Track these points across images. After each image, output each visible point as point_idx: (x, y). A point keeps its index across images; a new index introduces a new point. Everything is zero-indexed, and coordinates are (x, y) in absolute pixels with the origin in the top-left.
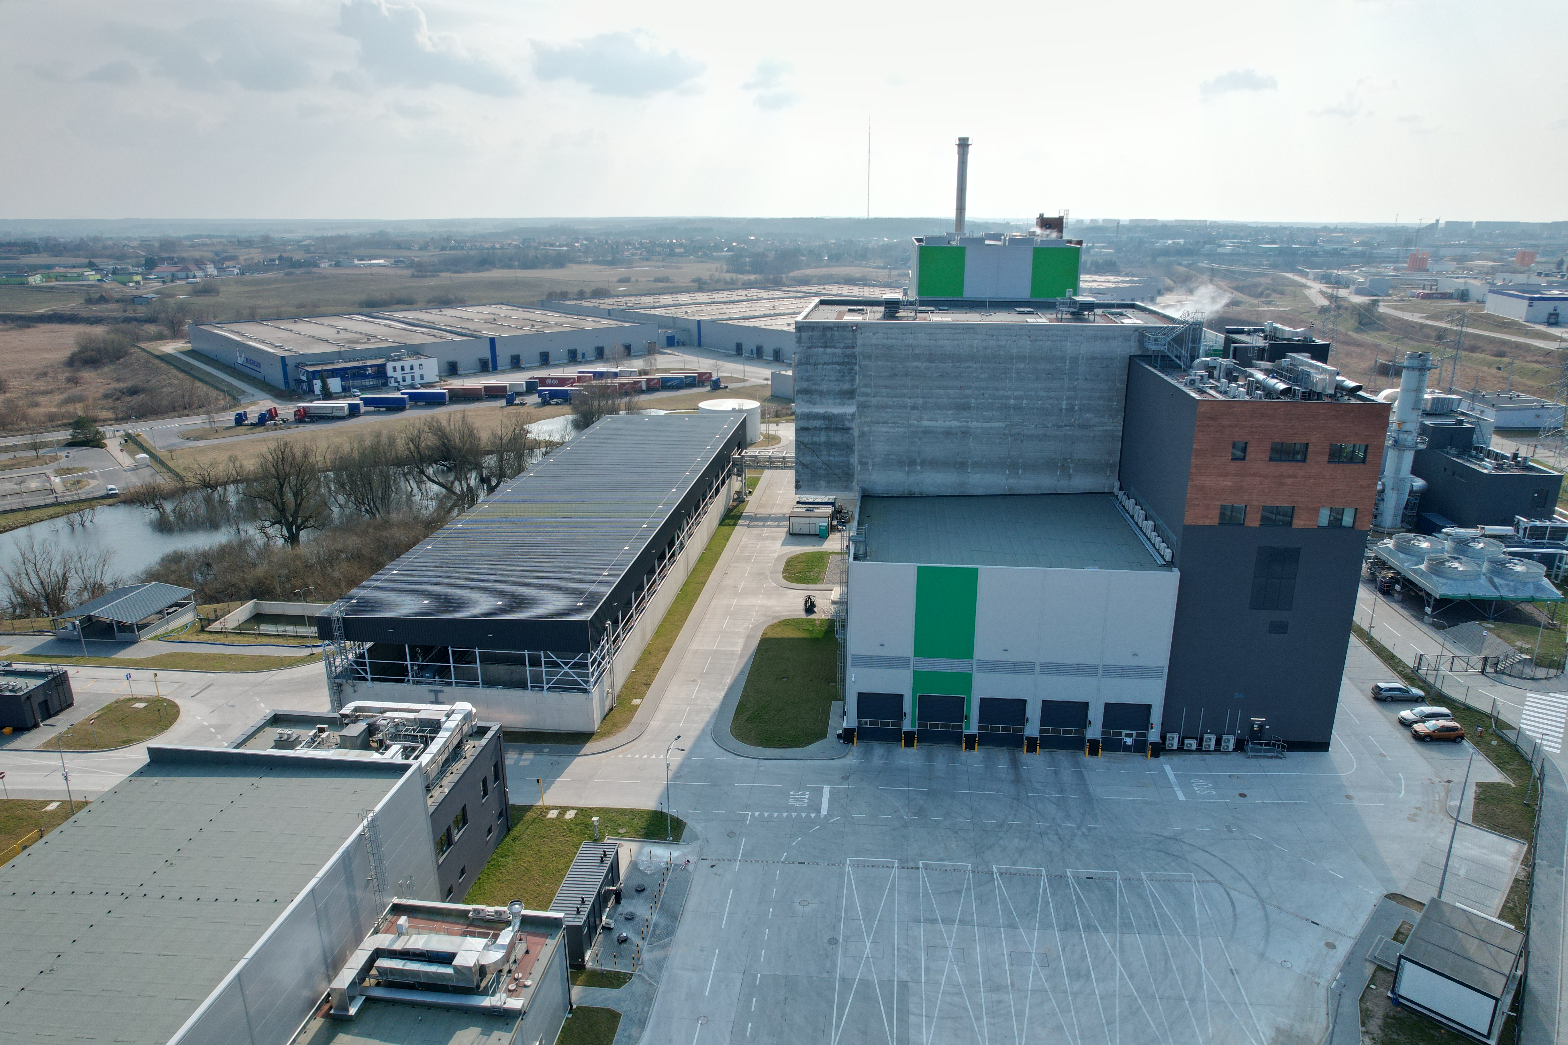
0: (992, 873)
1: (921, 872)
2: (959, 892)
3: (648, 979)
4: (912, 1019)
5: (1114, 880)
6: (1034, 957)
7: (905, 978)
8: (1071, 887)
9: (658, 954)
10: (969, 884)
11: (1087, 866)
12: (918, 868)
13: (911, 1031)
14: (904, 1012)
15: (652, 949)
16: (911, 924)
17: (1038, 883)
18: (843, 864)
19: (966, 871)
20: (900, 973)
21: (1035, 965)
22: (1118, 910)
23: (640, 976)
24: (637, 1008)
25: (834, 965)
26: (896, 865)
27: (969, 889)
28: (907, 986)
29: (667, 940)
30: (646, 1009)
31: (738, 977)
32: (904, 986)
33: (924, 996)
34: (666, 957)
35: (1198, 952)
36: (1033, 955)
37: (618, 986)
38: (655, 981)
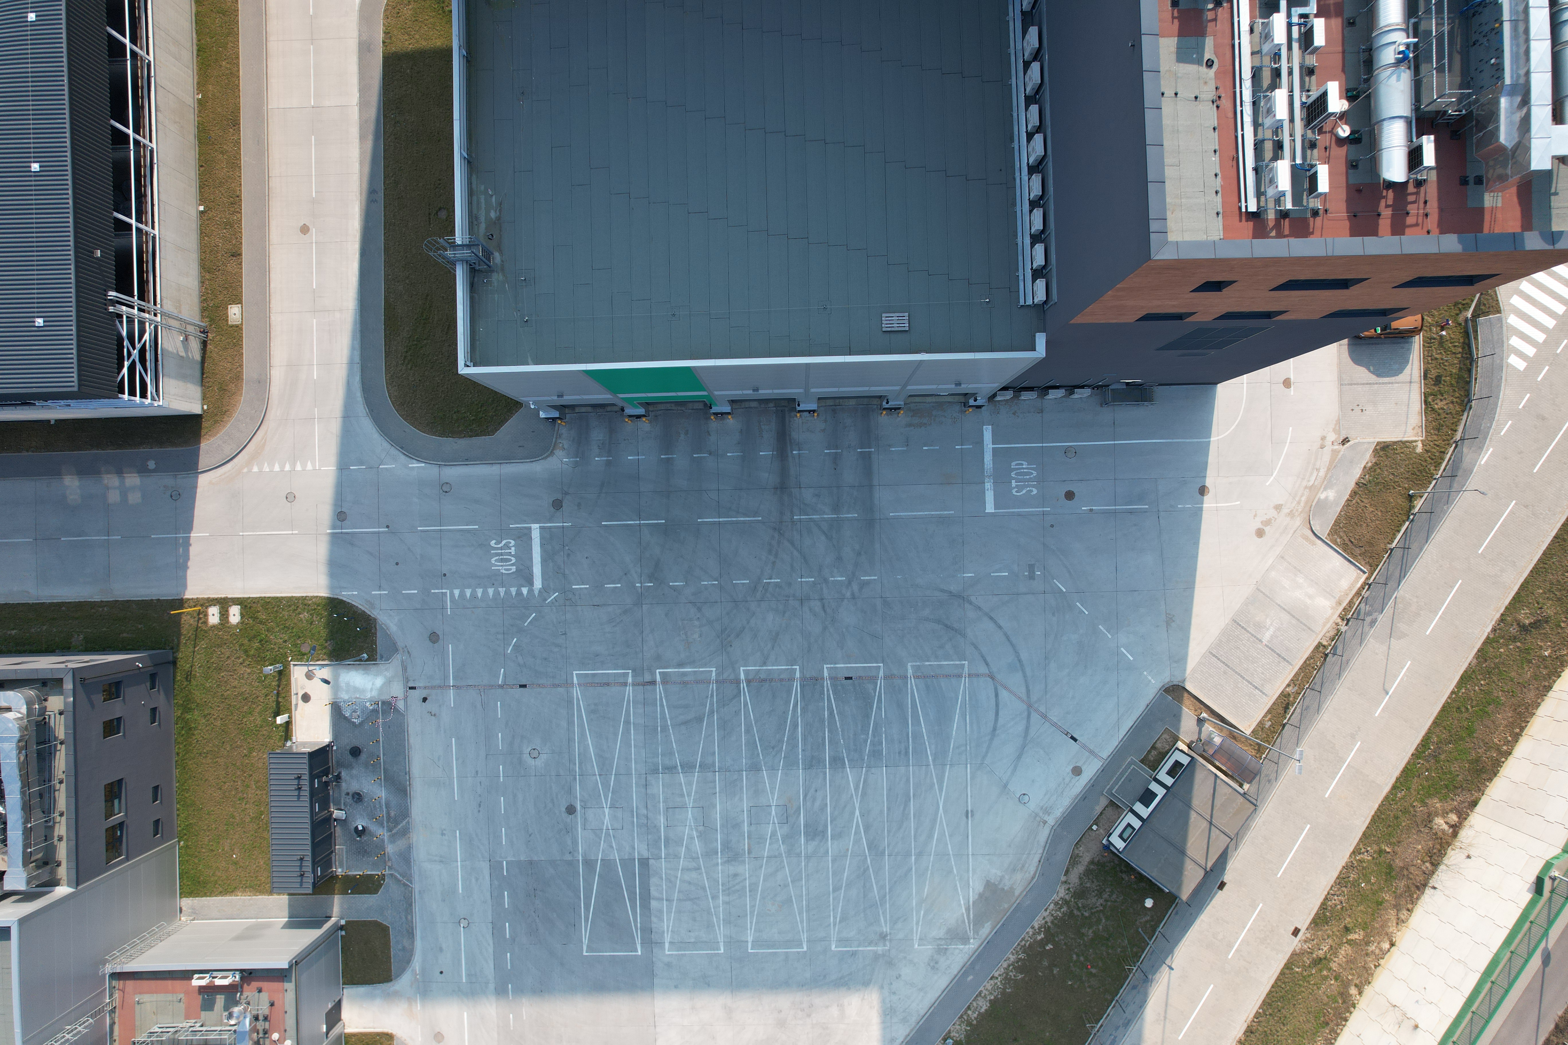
0: (738, 682)
1: (659, 688)
2: (700, 720)
3: (401, 878)
4: (654, 904)
5: (873, 679)
6: (773, 813)
7: (645, 854)
8: (826, 697)
9: (401, 843)
10: (712, 704)
11: (848, 658)
12: (653, 683)
13: (654, 919)
14: (646, 898)
15: (393, 838)
16: (649, 778)
17: (789, 692)
18: (568, 684)
19: (709, 683)
20: (640, 849)
21: (774, 823)
22: (870, 732)
23: (392, 875)
24: (401, 918)
25: (575, 842)
26: (630, 680)
27: (712, 712)
28: (648, 865)
29: (404, 823)
30: (409, 917)
31: (485, 867)
32: (644, 863)
33: (664, 876)
34: (409, 848)
35: (941, 790)
36: (773, 808)
37: (375, 891)
38: (408, 880)
